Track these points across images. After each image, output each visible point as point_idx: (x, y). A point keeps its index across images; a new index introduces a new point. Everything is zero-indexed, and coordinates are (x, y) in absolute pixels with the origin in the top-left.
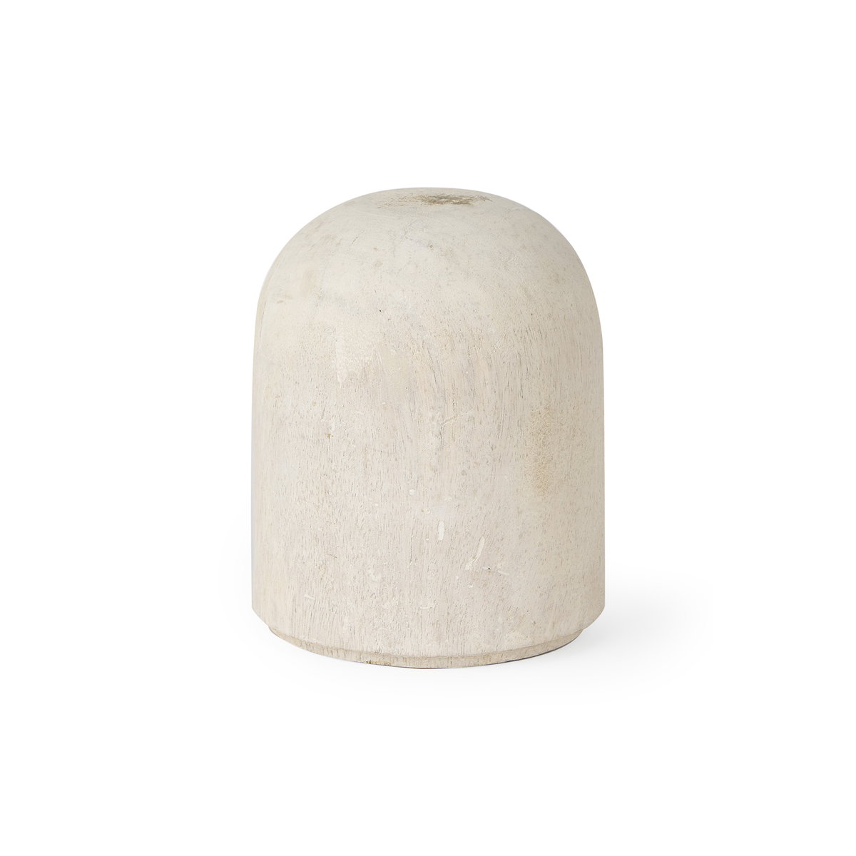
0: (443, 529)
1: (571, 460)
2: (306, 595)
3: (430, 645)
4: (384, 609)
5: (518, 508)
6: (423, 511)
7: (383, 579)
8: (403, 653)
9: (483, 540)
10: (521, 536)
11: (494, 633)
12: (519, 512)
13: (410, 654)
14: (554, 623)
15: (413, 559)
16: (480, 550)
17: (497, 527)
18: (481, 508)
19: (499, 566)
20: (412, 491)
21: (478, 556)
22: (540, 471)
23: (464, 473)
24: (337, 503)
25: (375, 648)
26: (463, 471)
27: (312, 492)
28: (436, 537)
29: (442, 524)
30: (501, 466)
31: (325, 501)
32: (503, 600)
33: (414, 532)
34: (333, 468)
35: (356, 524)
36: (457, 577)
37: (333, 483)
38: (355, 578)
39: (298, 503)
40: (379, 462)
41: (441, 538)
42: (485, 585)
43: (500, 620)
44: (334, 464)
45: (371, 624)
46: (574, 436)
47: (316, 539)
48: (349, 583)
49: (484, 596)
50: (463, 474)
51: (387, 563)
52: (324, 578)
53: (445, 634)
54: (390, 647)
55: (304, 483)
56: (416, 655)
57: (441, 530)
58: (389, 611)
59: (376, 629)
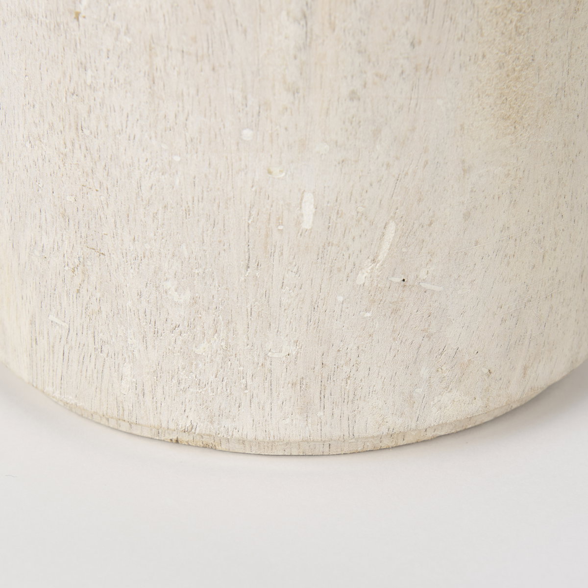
0: (312, 207)
1: (570, 57)
2: (52, 317)
3: (288, 421)
4: (197, 355)
5: (463, 162)
6: (270, 172)
7: (195, 301)
8: (237, 435)
9: (392, 227)
10: (467, 216)
11: (411, 397)
12: (464, 170)
13: (251, 436)
14: (525, 369)
15: (253, 264)
16: (386, 246)
17: (420, 200)
18: (388, 165)
19: (423, 274)
20: (247, 134)
21: (381, 258)
22: (508, 87)
23: (353, 96)
24: (99, 150)
25: (184, 423)
26: (353, 92)
27: (52, 126)
28: (298, 223)
29: (309, 197)
30: (430, 79)
31: (77, 146)
32: (429, 337)
33: (254, 213)
34: (89, 82)
35: (138, 194)
36: (340, 299)
37: (89, 112)
38: (140, 295)
39: (28, 145)
40: (179, 73)
41: (307, 224)
42: (395, 311)
43: (424, 372)
44: (89, 72)
45: (175, 381)
46: (576, 10)
47: (64, 216)
48: (129, 303)
49: (394, 331)
50: (352, 99)
51: (201, 271)
52: (83, 291)
53: (317, 401)
54: (212, 422)
55: (37, 106)
56: (260, 438)
57: (308, 209)
58: (208, 360)
59: (184, 390)
